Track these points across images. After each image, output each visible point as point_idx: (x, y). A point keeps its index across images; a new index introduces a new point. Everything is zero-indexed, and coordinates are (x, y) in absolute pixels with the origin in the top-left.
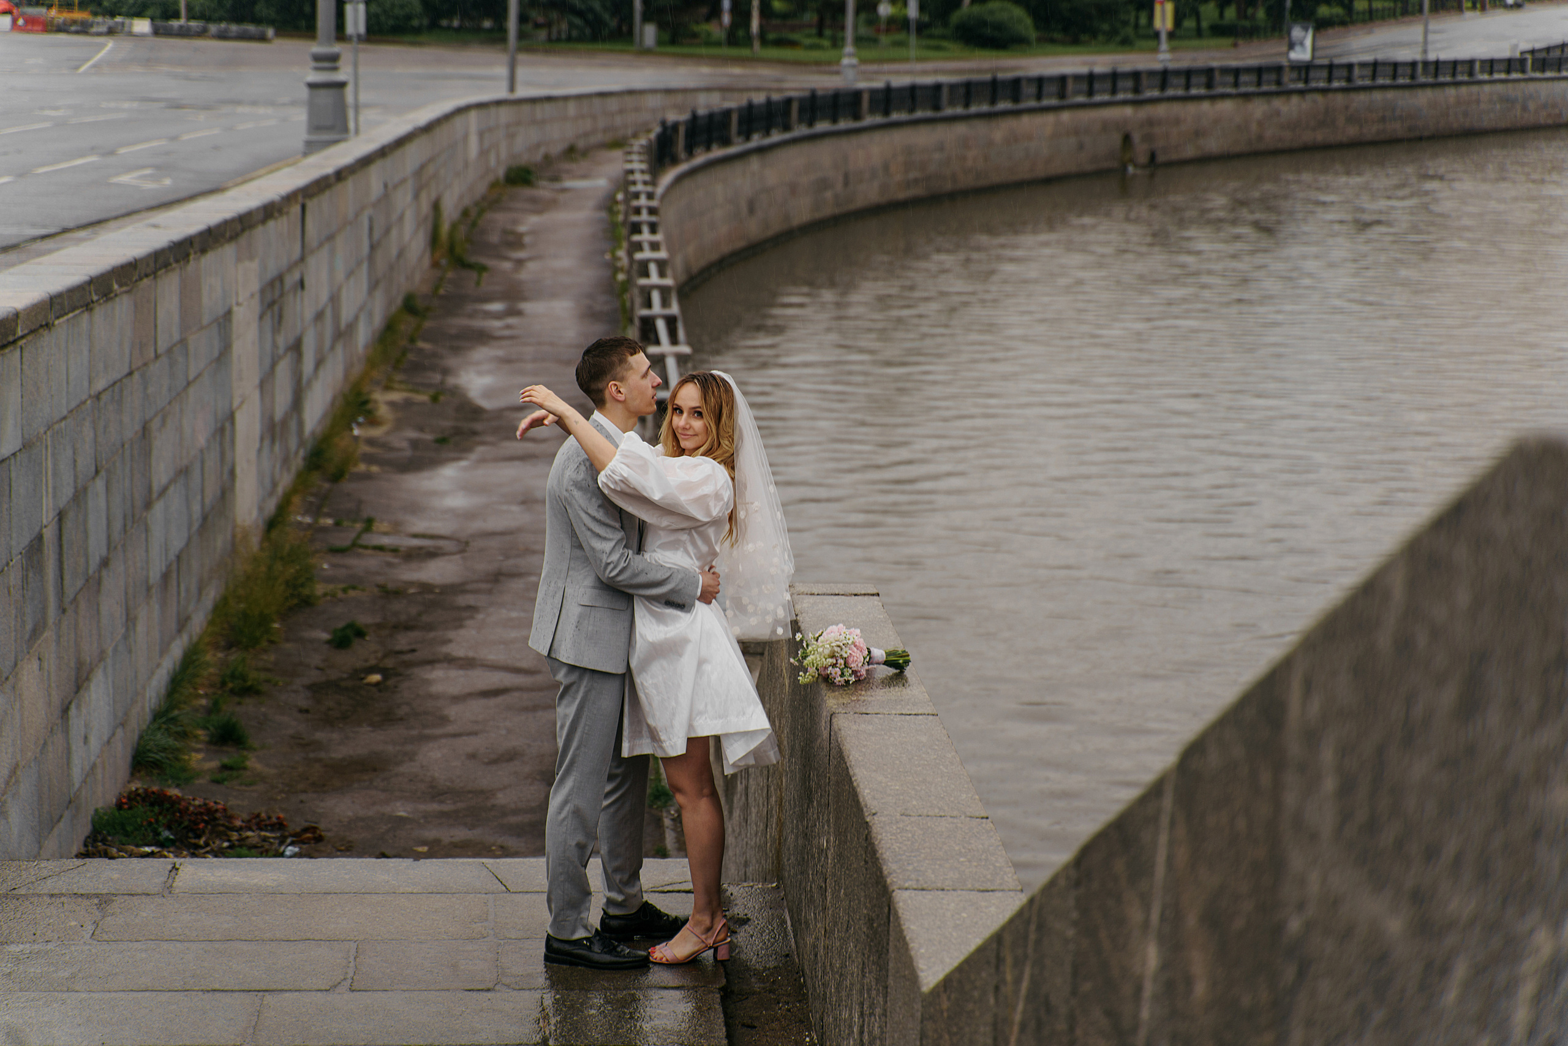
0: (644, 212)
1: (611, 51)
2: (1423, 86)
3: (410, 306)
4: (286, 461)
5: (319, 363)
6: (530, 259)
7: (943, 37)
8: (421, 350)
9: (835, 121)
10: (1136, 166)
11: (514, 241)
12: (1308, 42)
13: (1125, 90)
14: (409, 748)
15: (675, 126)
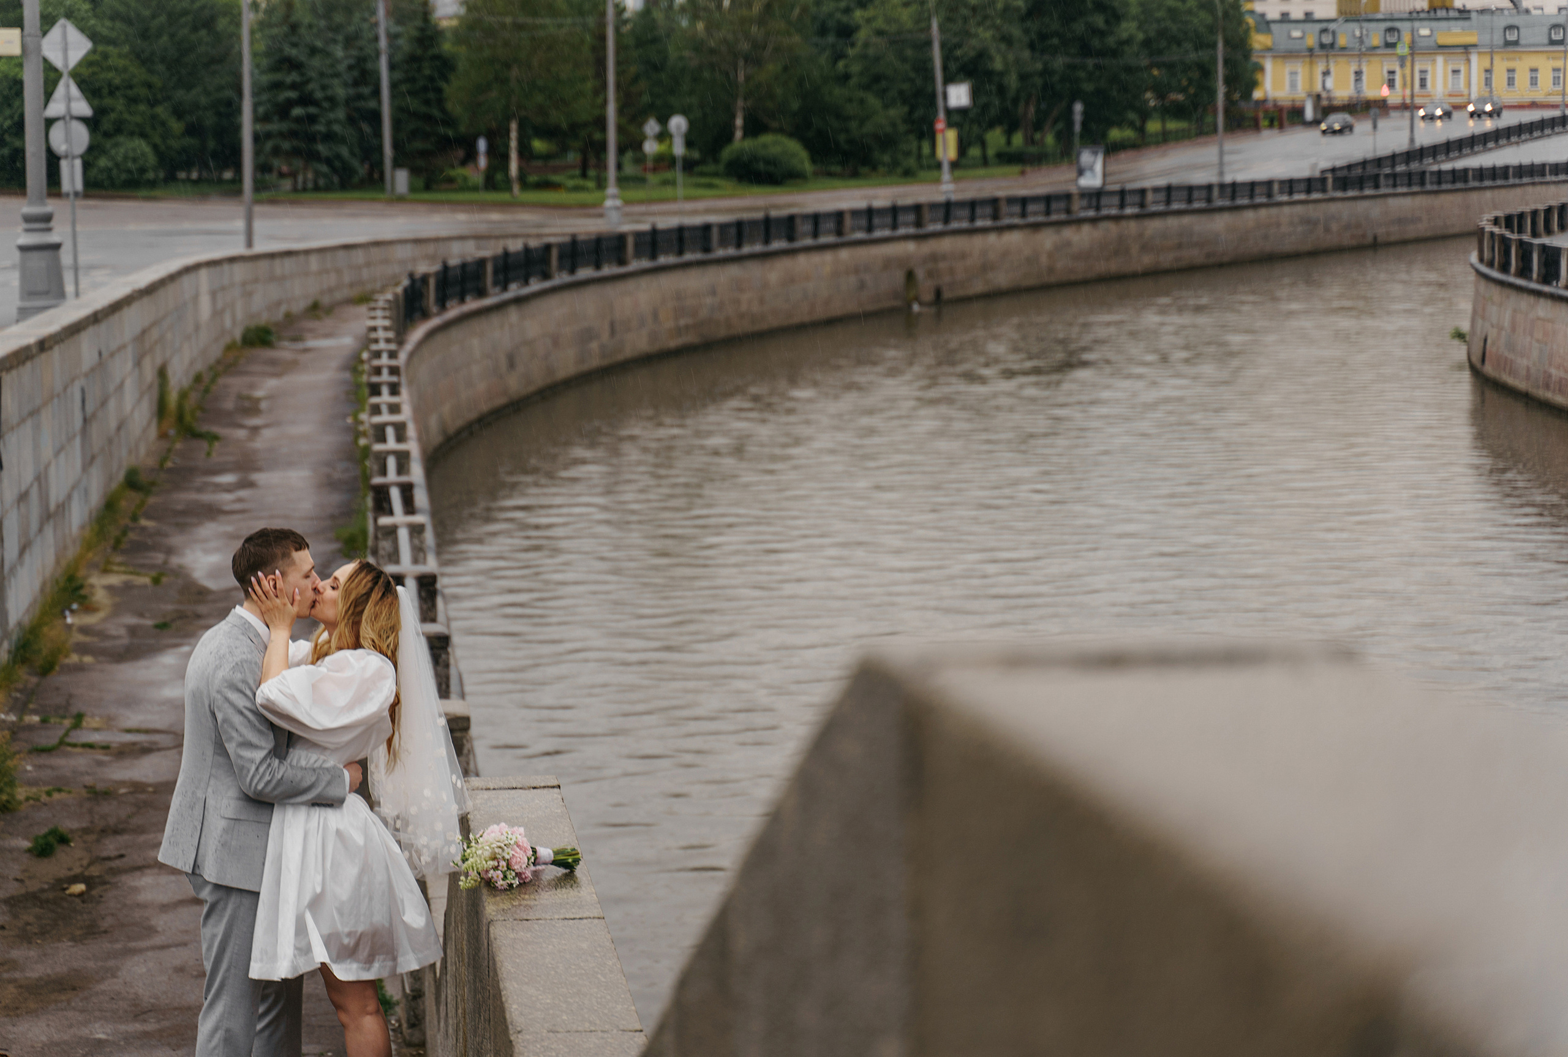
0: (385, 371)
1: (362, 200)
2: (1221, 209)
3: (133, 482)
5: (24, 548)
6: (267, 426)
7: (716, 175)
8: (144, 529)
9: (598, 267)
10: (921, 304)
11: (250, 407)
12: (1099, 167)
13: (907, 225)
14: (111, 963)
15: (425, 279)
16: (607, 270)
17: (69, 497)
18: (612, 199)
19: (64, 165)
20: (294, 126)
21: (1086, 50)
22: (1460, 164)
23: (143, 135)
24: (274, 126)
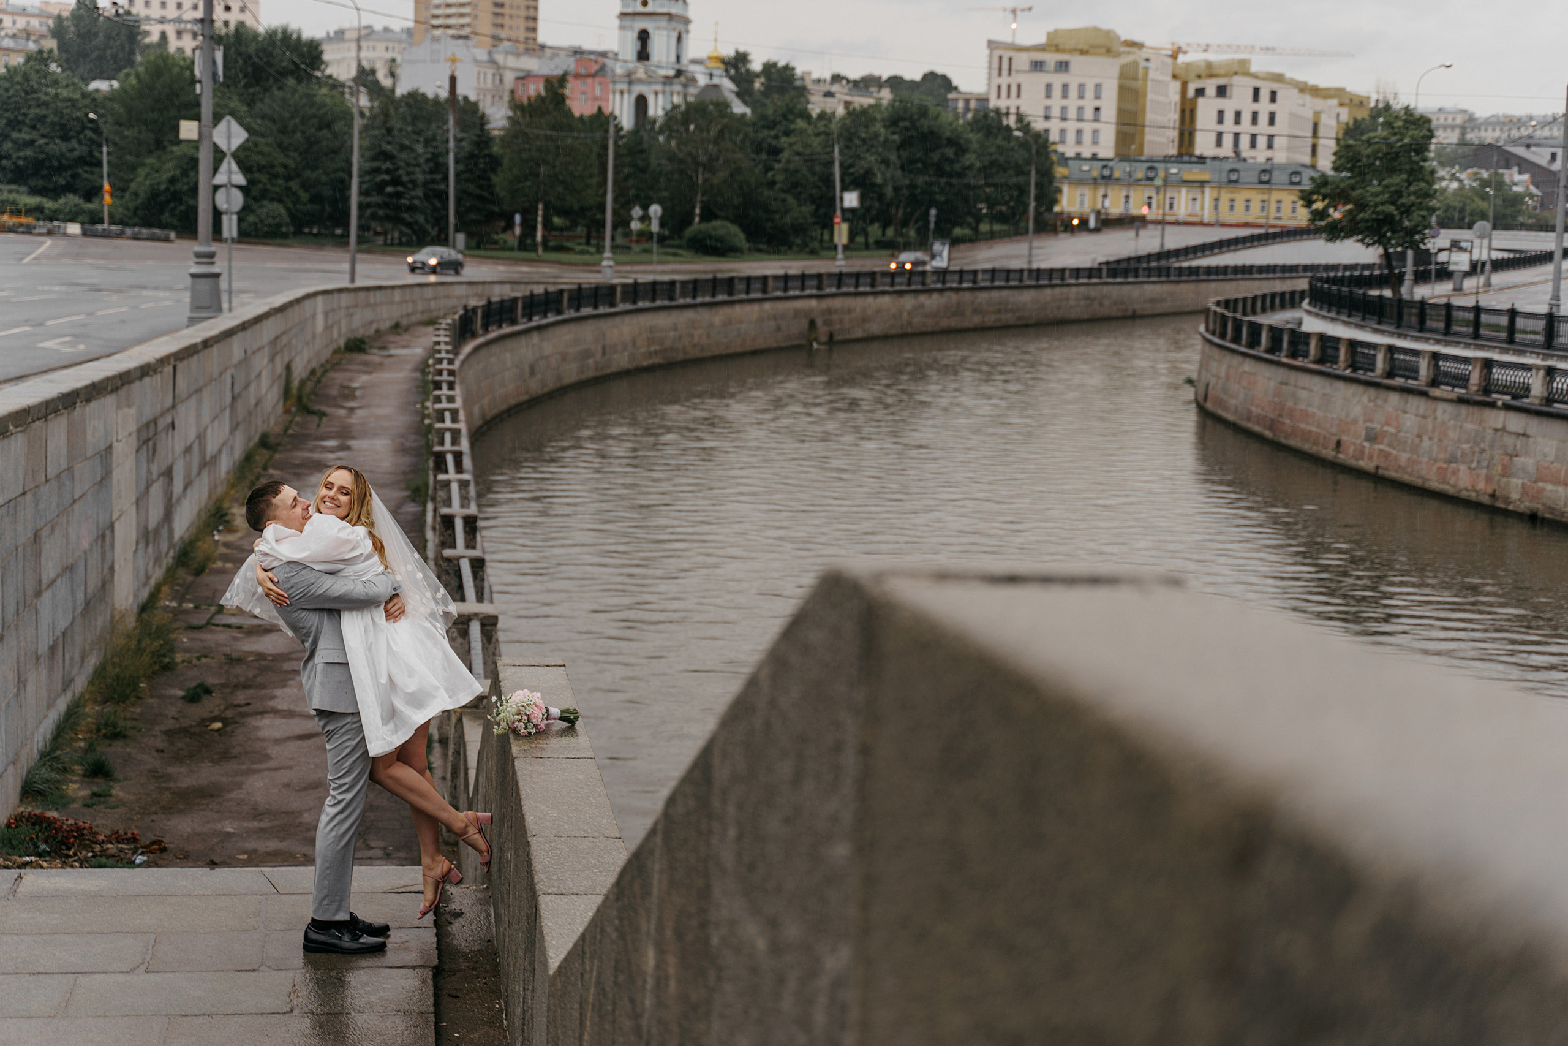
0: (445, 373)
2: (1029, 287)
3: (265, 442)
4: (158, 560)
5: (187, 486)
6: (360, 408)
7: (679, 247)
9: (596, 307)
10: (819, 343)
11: (349, 394)
12: (945, 254)
13: (811, 288)
14: (239, 779)
15: (474, 310)
16: (602, 310)
17: (220, 451)
18: (607, 260)
19: (225, 218)
20: (387, 200)
21: (940, 172)
22: (1195, 263)
23: (280, 201)
24: (375, 199)
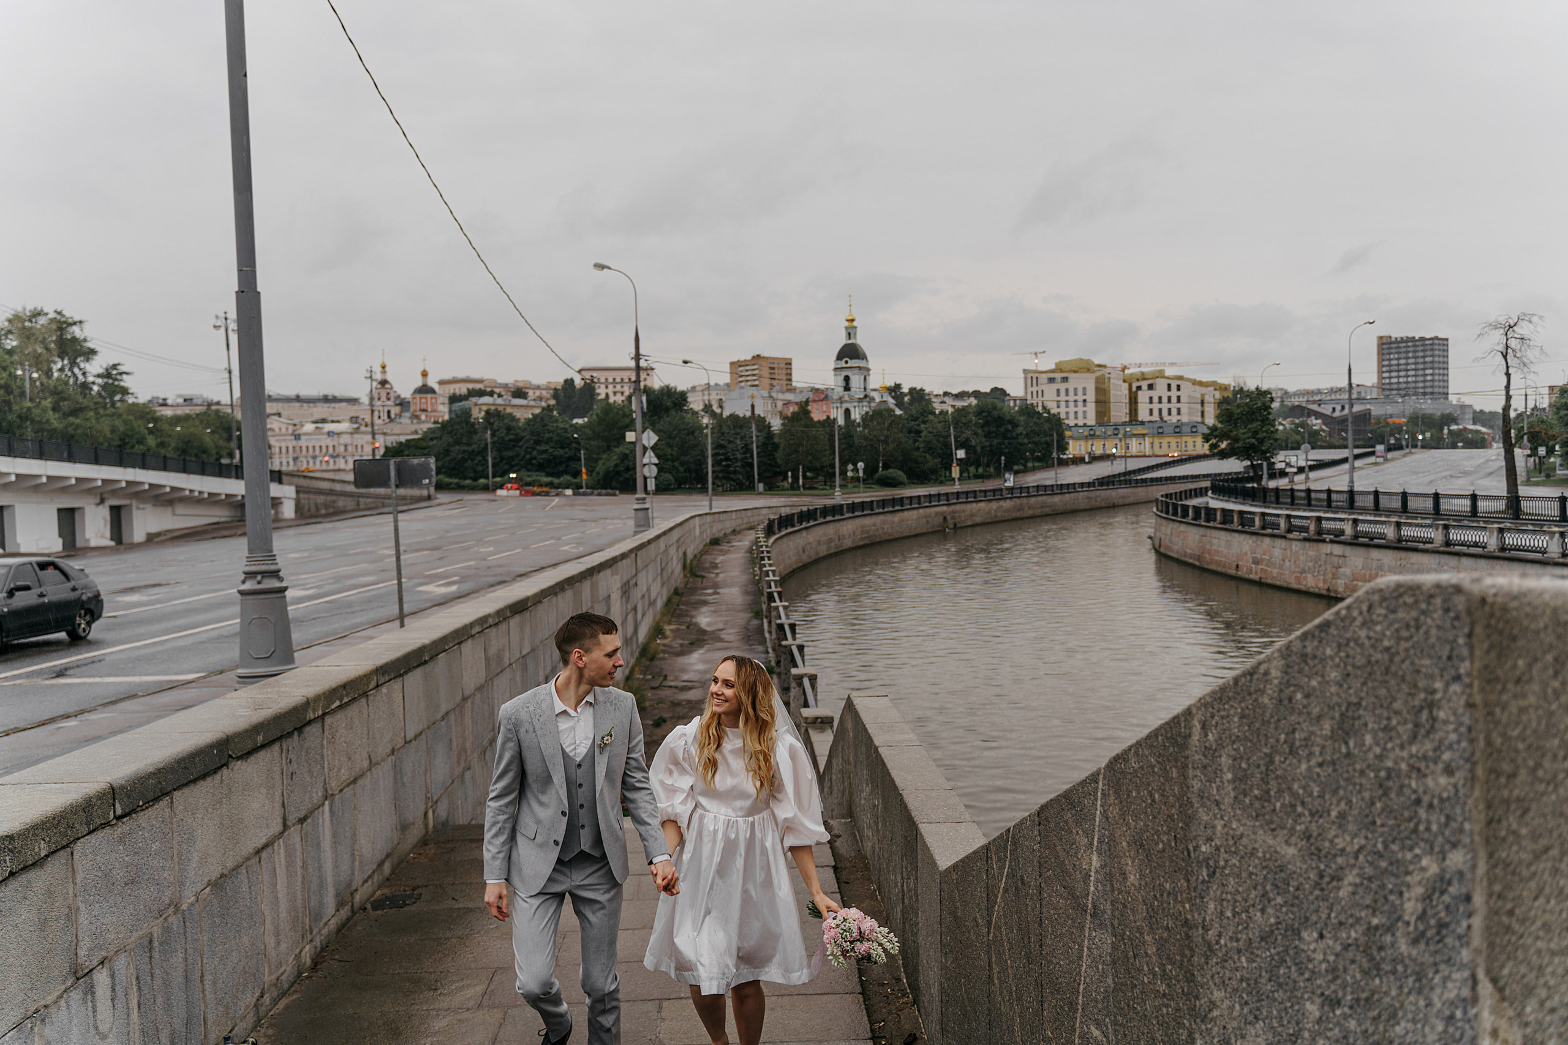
0: (764, 553)
1: (747, 493)
2: (1057, 494)
3: (676, 593)
4: (633, 652)
5: (643, 616)
6: (721, 573)
7: (873, 484)
8: (681, 609)
9: (834, 516)
10: (949, 529)
11: (715, 566)
12: (1012, 479)
13: (943, 500)
15: (773, 521)
16: (837, 517)
18: (838, 492)
19: (649, 481)
21: (1005, 437)
22: (1144, 477)
24: (719, 468)
